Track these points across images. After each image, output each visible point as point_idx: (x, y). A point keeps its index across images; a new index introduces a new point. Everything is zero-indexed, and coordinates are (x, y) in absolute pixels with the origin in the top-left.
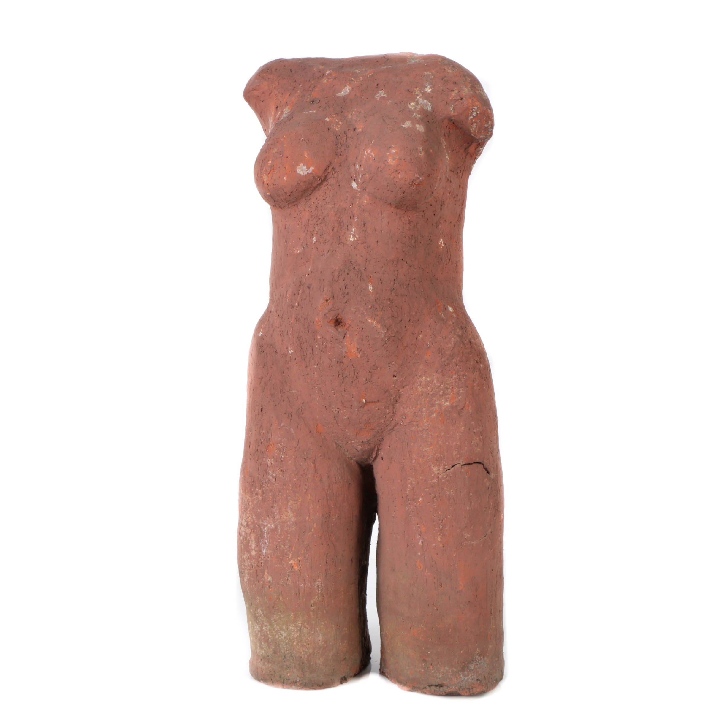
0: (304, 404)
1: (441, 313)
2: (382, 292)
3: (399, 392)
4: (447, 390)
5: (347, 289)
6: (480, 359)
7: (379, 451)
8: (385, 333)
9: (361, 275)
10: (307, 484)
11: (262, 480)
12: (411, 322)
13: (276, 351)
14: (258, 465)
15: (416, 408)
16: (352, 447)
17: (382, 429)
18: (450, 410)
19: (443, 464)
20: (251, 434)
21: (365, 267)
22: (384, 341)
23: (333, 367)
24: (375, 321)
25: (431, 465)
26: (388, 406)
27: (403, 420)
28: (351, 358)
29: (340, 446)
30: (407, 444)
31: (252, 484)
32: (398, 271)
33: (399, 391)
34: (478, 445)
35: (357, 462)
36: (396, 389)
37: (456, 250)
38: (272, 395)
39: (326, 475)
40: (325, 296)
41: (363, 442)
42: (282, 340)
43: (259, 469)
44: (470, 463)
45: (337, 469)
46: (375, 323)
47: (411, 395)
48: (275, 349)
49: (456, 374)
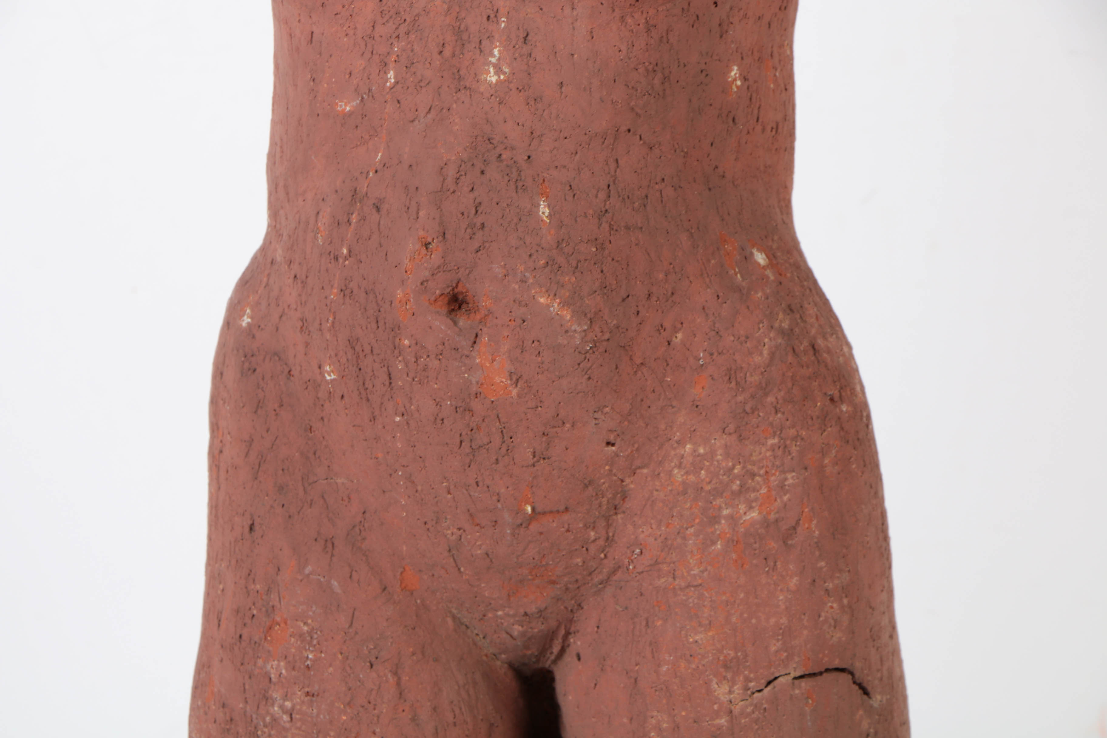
0: (367, 515)
1: (735, 270)
2: (576, 221)
3: (624, 484)
4: (753, 480)
5: (482, 213)
6: (839, 391)
7: (570, 637)
8: (585, 331)
9: (519, 175)
10: (378, 730)
11: (254, 716)
12: (654, 298)
13: (290, 371)
14: (244, 677)
15: (668, 525)
16: (498, 626)
17: (577, 581)
18: (760, 531)
19: (741, 678)
20: (223, 590)
21: (528, 155)
22: (580, 352)
23: (445, 421)
24: (558, 300)
25: (711, 681)
26: (594, 522)
27: (633, 558)
28: (492, 399)
29: (466, 626)
30: (644, 623)
31: (228, 727)
32: (617, 161)
33: (622, 481)
34: (836, 623)
35: (511, 666)
36: (615, 478)
37: (773, 90)
38: (281, 489)
39: (429, 704)
40: (421, 233)
41: (526, 614)
42: (307, 345)
43: (247, 687)
44: (816, 671)
45: (456, 687)
46: (556, 305)
47: (655, 493)
48: (286, 364)
49: (774, 434)
